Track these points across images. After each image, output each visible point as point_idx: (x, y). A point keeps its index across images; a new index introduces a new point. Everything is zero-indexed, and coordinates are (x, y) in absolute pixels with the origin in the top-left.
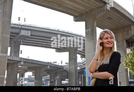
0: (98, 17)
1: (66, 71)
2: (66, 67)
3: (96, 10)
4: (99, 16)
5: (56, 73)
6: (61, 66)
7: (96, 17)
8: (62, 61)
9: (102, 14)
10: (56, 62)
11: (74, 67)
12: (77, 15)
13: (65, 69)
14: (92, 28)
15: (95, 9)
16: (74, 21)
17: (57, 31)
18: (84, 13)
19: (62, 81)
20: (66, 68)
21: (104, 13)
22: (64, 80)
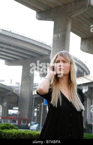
0: (75, 15)
1: (15, 95)
2: (16, 89)
3: (73, 4)
4: (77, 15)
5: (2, 97)
6: (10, 87)
7: (71, 15)
8: (11, 80)
9: (82, 11)
10: (3, 81)
11: (28, 90)
12: (42, 9)
13: (14, 92)
14: (64, 33)
15: (71, 3)
16: (37, 18)
17: (9, 32)
18: (53, 7)
19: (10, 111)
20: (16, 91)
21: (85, 10)
22: (12, 109)
